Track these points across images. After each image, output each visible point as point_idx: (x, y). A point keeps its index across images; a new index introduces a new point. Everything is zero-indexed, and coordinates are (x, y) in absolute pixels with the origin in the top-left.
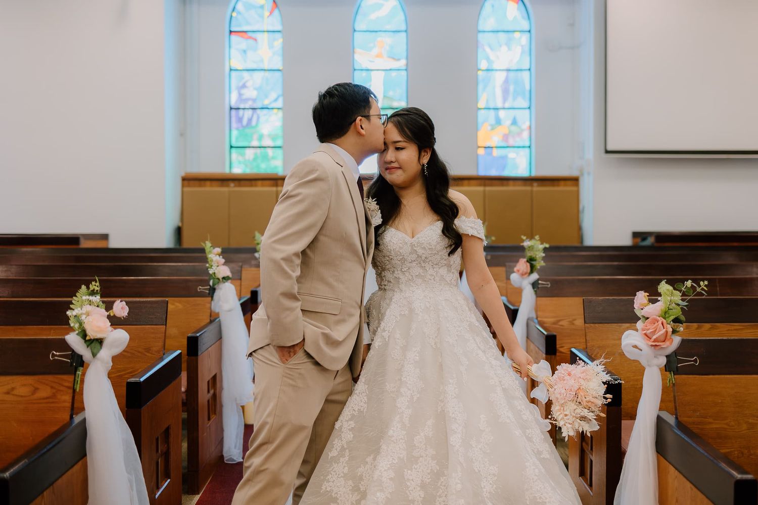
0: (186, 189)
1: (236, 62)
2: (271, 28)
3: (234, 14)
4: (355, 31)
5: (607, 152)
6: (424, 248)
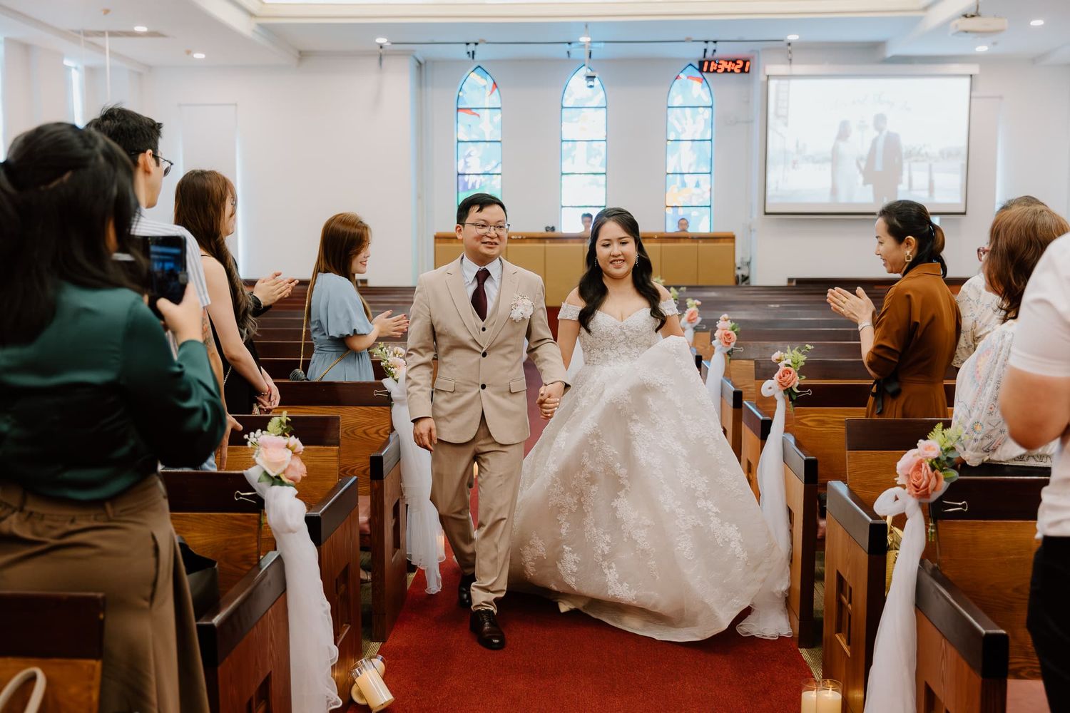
0: (438, 245)
1: (463, 135)
2: (491, 106)
3: (461, 94)
4: (563, 107)
5: (766, 214)
6: (632, 331)
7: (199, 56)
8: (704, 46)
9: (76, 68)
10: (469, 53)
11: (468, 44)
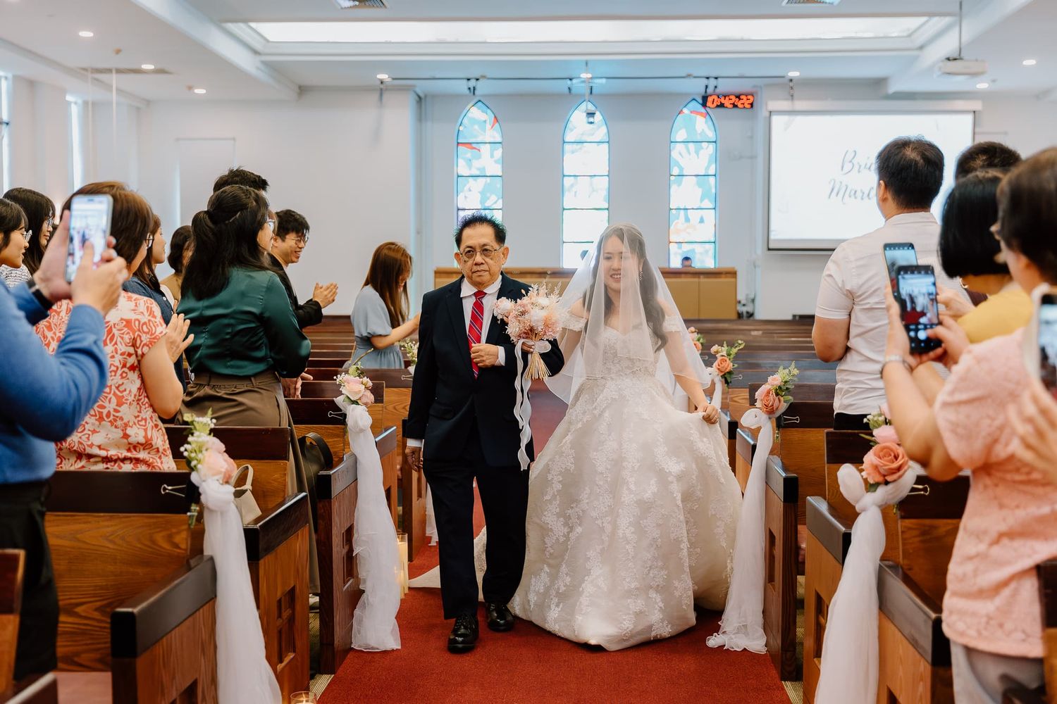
0: (438, 280)
1: (462, 169)
2: (492, 140)
3: (461, 128)
4: (564, 142)
5: (769, 249)
7: (200, 91)
8: (705, 82)
9: (76, 103)
10: (469, 89)
11: (469, 80)
